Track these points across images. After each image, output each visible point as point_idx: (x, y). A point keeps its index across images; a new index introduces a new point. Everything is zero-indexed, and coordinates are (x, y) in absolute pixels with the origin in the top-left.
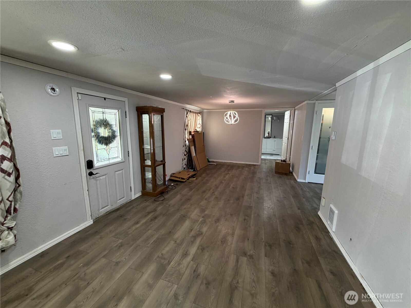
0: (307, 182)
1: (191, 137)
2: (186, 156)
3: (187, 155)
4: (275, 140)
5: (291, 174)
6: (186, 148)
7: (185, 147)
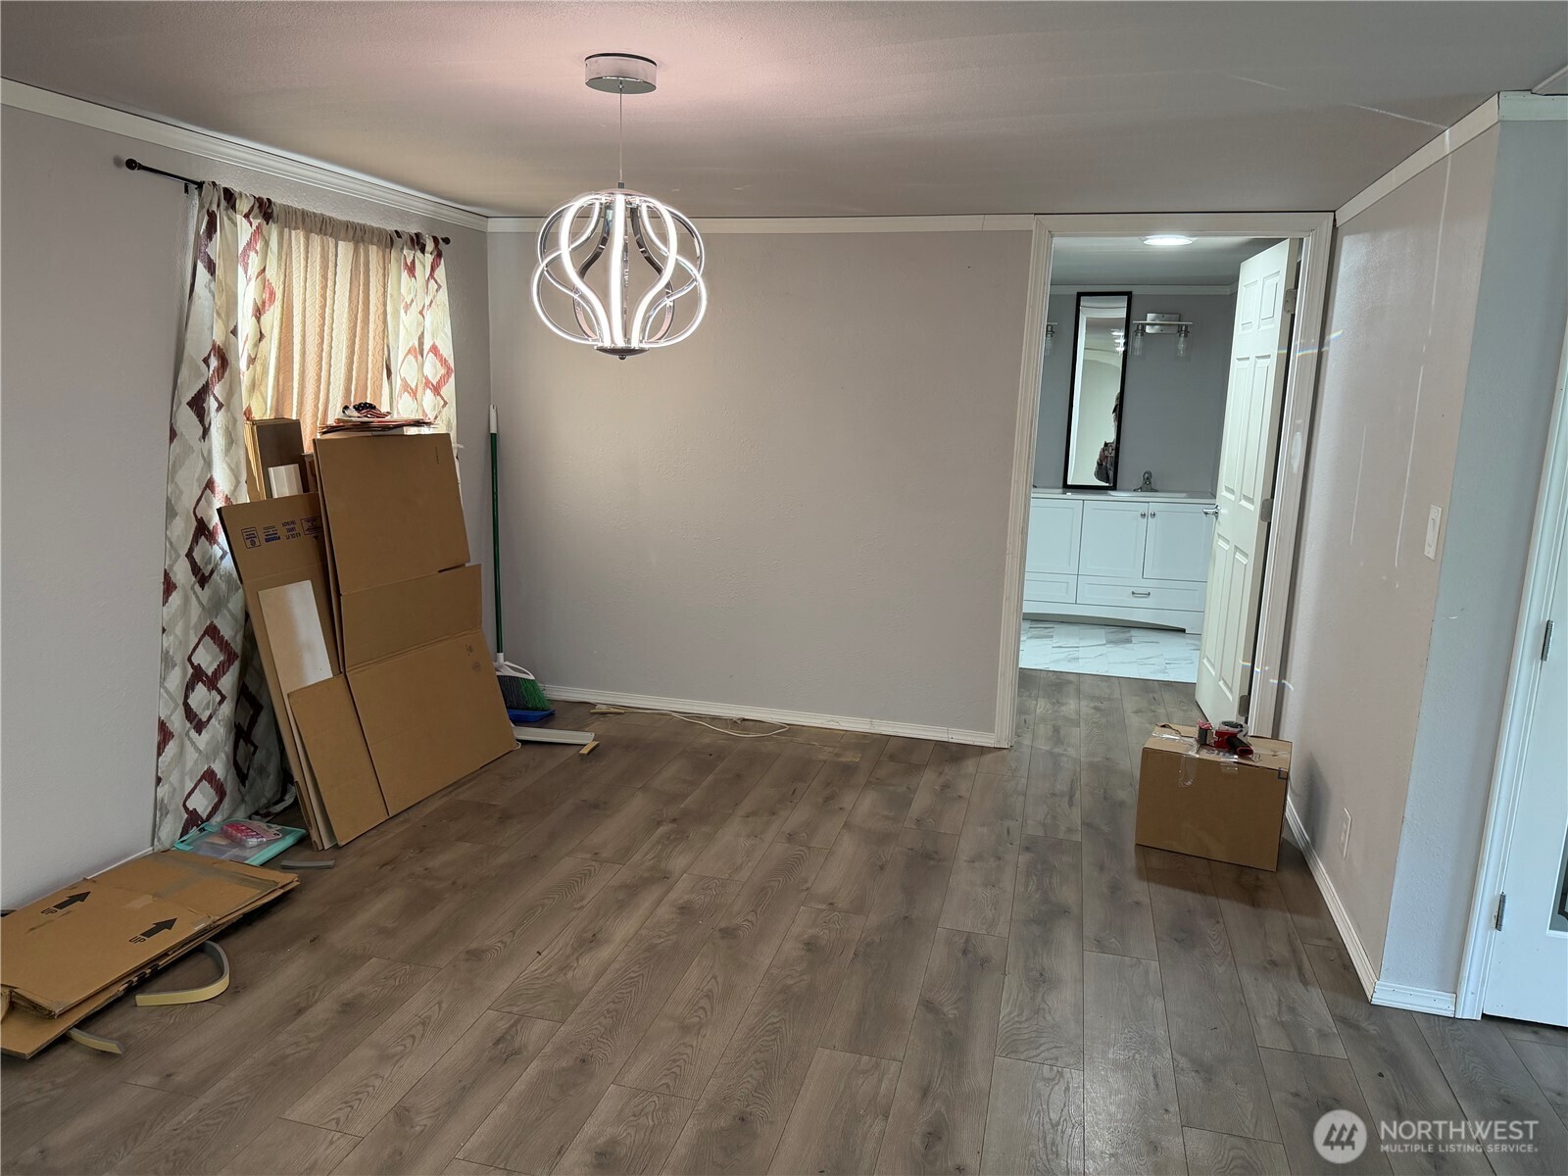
0: (1470, 1011)
1: (284, 481)
2: (212, 683)
3: (227, 682)
4: (1153, 508)
5: (1289, 877)
6: (217, 605)
7: (205, 595)
